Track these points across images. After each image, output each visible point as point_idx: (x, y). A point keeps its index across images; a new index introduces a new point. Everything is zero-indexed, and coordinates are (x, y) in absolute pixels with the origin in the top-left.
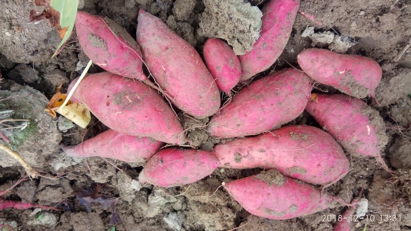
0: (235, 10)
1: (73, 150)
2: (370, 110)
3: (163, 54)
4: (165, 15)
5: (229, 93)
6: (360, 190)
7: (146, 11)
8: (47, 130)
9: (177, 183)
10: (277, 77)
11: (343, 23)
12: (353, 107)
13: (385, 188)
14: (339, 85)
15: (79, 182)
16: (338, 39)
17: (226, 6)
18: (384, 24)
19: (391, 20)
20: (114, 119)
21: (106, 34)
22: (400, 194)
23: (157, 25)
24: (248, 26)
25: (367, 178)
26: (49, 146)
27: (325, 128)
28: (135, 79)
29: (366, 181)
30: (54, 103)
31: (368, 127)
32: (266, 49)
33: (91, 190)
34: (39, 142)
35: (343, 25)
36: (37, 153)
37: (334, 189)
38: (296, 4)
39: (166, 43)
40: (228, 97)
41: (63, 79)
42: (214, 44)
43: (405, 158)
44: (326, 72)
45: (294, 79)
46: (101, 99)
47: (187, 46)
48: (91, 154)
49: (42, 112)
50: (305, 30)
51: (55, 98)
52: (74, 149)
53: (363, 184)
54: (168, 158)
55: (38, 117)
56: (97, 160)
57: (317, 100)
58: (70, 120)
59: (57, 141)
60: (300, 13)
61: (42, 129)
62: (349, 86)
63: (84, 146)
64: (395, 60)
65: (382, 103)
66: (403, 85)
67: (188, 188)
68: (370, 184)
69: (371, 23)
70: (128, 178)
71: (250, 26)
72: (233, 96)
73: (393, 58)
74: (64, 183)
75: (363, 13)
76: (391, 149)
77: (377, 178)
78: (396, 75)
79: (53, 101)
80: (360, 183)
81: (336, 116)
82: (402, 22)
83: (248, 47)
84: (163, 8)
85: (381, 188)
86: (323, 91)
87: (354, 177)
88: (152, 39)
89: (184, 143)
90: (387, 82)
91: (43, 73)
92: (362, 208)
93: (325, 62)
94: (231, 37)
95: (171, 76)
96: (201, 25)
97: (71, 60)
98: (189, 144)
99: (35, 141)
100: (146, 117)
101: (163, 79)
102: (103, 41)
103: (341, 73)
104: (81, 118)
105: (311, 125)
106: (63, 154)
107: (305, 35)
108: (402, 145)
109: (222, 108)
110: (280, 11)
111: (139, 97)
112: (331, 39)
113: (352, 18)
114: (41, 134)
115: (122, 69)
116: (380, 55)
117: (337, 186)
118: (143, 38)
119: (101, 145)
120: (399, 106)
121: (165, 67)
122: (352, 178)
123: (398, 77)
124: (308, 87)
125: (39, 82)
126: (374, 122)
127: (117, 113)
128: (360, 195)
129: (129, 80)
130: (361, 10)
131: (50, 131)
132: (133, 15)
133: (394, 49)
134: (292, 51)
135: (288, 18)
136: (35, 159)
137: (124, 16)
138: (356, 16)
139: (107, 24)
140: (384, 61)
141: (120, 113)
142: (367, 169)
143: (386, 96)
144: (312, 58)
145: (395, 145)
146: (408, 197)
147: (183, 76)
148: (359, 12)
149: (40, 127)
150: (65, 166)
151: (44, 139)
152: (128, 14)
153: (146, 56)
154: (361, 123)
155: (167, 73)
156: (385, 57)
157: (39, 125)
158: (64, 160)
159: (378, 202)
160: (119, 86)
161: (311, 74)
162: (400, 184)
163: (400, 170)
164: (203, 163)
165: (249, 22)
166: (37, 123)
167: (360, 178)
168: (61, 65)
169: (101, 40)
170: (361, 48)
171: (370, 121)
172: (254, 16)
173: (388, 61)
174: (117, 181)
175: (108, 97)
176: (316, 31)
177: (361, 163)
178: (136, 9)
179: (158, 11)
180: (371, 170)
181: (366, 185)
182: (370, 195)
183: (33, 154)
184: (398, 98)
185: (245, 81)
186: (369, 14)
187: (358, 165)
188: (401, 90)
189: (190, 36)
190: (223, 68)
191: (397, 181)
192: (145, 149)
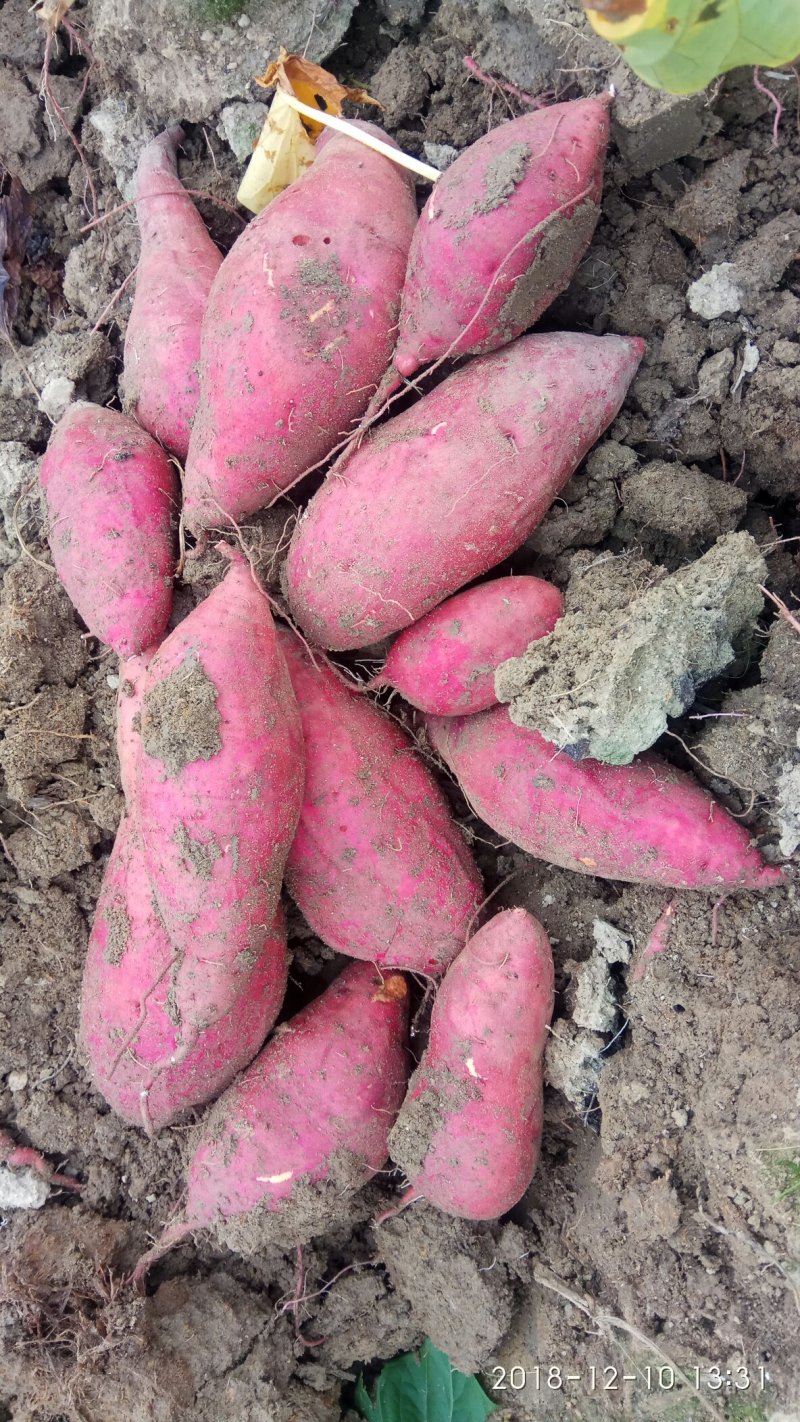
0: (638, 642)
1: (158, 163)
2: (347, 1182)
3: (489, 423)
4: (637, 436)
5: (379, 682)
6: (81, 1178)
7: (643, 365)
8: (213, 62)
9: (51, 517)
10: (446, 846)
11: (641, 1055)
12: (357, 1121)
13: (78, 1256)
14: (429, 1064)
15: (64, 207)
16: (588, 1049)
17: (650, 610)
18: (643, 1195)
19: (657, 1218)
20: (249, 266)
21: (530, 207)
22: (56, 1305)
23: (588, 396)
24: (589, 696)
25: (122, 1201)
26: (160, 77)
27: (284, 1029)
28: (397, 333)
29: (108, 1194)
30: (308, 79)
31: (287, 1176)
32: (533, 789)
33: (40, 253)
34: (170, 33)
35: (636, 1058)
36: (133, 31)
37: (77, 1086)
38: (690, 877)
39: (528, 432)
40: (366, 678)
41: (393, 106)
42: (539, 608)
43: (191, 1324)
44: (467, 1008)
45: (442, 902)
46: (317, 217)
47: (523, 509)
48: (146, 224)
49: (274, 42)
50: (615, 931)
51: (328, 82)
52: (164, 167)
53: (98, 1186)
54: (137, 477)
55: (256, 26)
56: (132, 252)
57: (382, 998)
58: (255, 143)
59: (183, 102)
60: (668, 902)
61: (217, 44)
62: (427, 1097)
63: (174, 199)
64: (539, 1269)
65: (385, 1234)
66: (453, 1306)
67: (43, 564)
68: (97, 1211)
69: (648, 1152)
70: (78, 363)
71: (592, 705)
72: (371, 694)
73: (547, 1264)
74: (57, 157)
75: (680, 1119)
76: (223, 1277)
77: (118, 1229)
78: (483, 1275)
79: (312, 75)
80: (99, 1173)
81: (323, 1062)
82: (657, 1262)
83: (520, 706)
84: (660, 424)
85: (77, 1242)
86: (415, 1020)
87: (123, 1154)
88: (539, 382)
89: (191, 527)
90: (459, 1249)
91: (416, 42)
92: (13, 1185)
93: (504, 1005)
94: (555, 647)
95: (411, 453)
96: (607, 557)
97: (458, 122)
98: (187, 548)
99: (171, 22)
100: (261, 374)
101: (402, 430)
102: (508, 197)
103: (470, 1063)
104: (269, 181)
105: (289, 982)
106: (145, 137)
107: (602, 931)
108: (237, 1313)
109: (325, 658)
110: (662, 821)
111: (329, 346)
112: (587, 1019)
113: (660, 1085)
114: (198, 42)
115: (423, 277)
116: (555, 1217)
117: (90, 1096)
118: (540, 352)
119: (175, 254)
120: (383, 1302)
121: (441, 430)
122: (117, 1147)
123: (476, 1282)
124: (416, 956)
125: (382, 31)
126: (305, 1198)
127: (270, 272)
128: (59, 1180)
129: (392, 316)
130: (690, 1115)
131: (211, 75)
132: (624, 316)
133: (574, 1261)
134: (549, 899)
135: (641, 852)
136: (113, 27)
137: (621, 287)
138: (669, 1099)
139: (571, 208)
140: (536, 1231)
141: (271, 283)
142: (151, 1198)
143: (409, 1246)
144: (515, 957)
145: (240, 1292)
146: (44, 1335)
147: (415, 498)
148: (682, 1107)
149: (223, 38)
150: (109, 150)
151: (183, 53)
152: (629, 301)
153: (480, 367)
154: (301, 1151)
155: (420, 443)
156: (550, 1234)
157: (228, 32)
158: (125, 140)
159: (32, 1236)
160: (369, 279)
161: (462, 959)
162: (92, 1306)
163: (140, 1301)
164: (123, 596)
165: (604, 696)
166: (234, 25)
167: (121, 1174)
168: (443, 94)
169: (511, 189)
170: (574, 1146)
171: (307, 1181)
172: (628, 716)
173: (534, 1249)
174: (69, 332)
175: (327, 241)
176: (617, 970)
177: (171, 1174)
178: (645, 327)
179: (646, 406)
180: (149, 1212)
181: (95, 1198)
182: (59, 1214)
183: (126, 17)
184: (408, 1293)
185: (428, 739)
186: (679, 1141)
187: (163, 1162)
188: (434, 1300)
189: (566, 525)
190: (457, 642)
191: (103, 1293)
192: (165, 399)
